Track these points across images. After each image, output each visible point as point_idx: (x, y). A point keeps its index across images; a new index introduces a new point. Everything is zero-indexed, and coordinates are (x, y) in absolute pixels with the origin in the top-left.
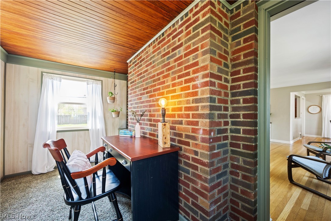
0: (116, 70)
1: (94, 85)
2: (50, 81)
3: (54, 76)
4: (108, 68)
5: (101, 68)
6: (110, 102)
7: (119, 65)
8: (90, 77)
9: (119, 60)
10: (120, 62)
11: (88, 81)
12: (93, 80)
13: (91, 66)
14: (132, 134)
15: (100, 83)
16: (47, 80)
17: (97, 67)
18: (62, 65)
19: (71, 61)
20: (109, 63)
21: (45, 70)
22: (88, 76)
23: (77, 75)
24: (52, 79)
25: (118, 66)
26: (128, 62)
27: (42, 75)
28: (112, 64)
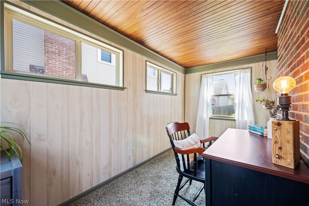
0: (268, 49)
1: (242, 75)
2: (206, 79)
3: (208, 75)
4: (255, 51)
5: (247, 54)
6: (258, 90)
7: (267, 41)
8: (238, 67)
9: (262, 37)
10: (265, 38)
11: (235, 72)
12: (240, 70)
13: (236, 56)
14: (262, 131)
15: (249, 71)
16: (204, 79)
17: (243, 55)
18: (213, 65)
19: (217, 59)
20: (252, 45)
21: (203, 73)
22: (235, 68)
23: (225, 69)
24: (207, 78)
25: (265, 43)
26: (276, 32)
27: (201, 76)
28: (257, 45)
